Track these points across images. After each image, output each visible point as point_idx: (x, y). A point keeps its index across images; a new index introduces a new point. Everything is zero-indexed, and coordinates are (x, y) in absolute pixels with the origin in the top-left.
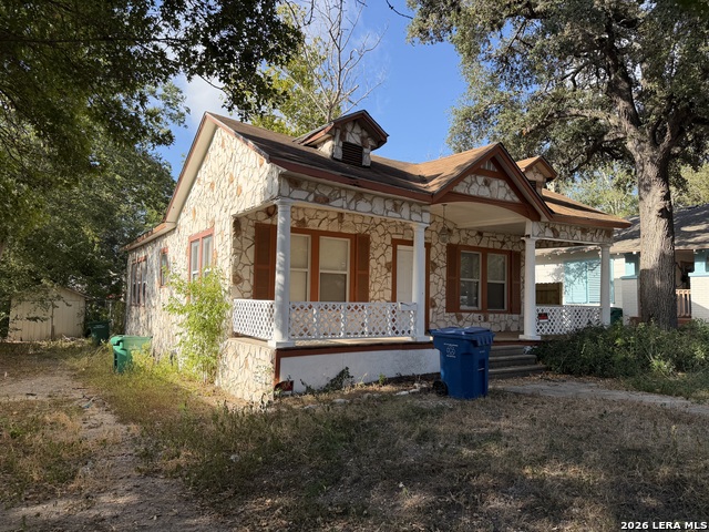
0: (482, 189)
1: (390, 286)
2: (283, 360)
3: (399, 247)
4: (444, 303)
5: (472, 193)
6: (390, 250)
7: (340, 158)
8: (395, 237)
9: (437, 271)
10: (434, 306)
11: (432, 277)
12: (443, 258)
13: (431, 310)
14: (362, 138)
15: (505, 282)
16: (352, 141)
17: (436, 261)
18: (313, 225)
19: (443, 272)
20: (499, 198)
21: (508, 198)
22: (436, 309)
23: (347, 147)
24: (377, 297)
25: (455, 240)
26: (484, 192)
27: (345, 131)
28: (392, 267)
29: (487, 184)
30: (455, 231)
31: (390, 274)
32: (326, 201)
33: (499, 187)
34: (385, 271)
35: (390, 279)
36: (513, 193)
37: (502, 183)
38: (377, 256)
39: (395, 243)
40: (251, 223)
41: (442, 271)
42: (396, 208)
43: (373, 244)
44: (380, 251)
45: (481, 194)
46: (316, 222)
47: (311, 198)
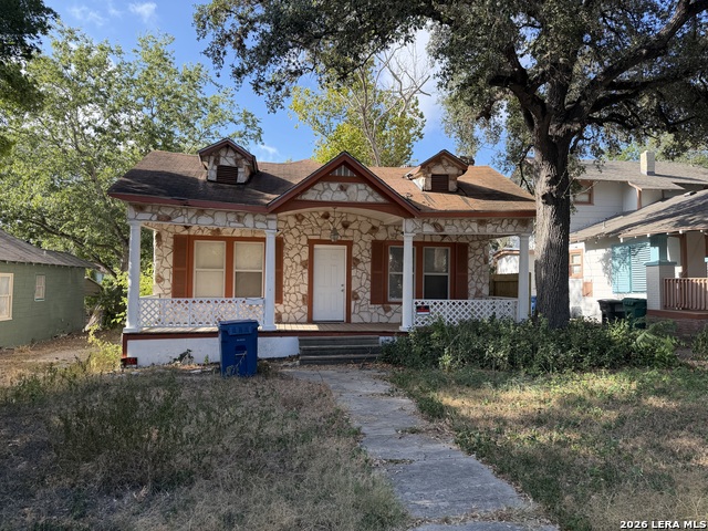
0: (337, 194)
1: (306, 281)
2: (129, 342)
3: (316, 246)
4: (368, 296)
5: (324, 199)
6: (306, 249)
7: (214, 179)
8: (310, 237)
9: (360, 266)
10: (357, 299)
11: (354, 272)
12: (366, 253)
13: (353, 303)
14: (237, 160)
15: (448, 274)
16: (226, 164)
17: (359, 257)
18: (226, 232)
19: (368, 267)
20: (359, 200)
21: (371, 200)
22: (358, 302)
23: (221, 169)
24: (292, 290)
25: (381, 236)
26: (341, 197)
27: (219, 156)
28: (309, 265)
29: (343, 189)
30: (381, 228)
31: (306, 271)
32: (169, 219)
33: (358, 190)
34: (300, 268)
35: (306, 276)
36: (376, 195)
37: (361, 186)
38: (291, 255)
39: (311, 243)
40: (171, 235)
41: (366, 267)
42: (239, 219)
43: (287, 245)
44: (295, 251)
45: (335, 199)
46: (230, 230)
47: (155, 217)
